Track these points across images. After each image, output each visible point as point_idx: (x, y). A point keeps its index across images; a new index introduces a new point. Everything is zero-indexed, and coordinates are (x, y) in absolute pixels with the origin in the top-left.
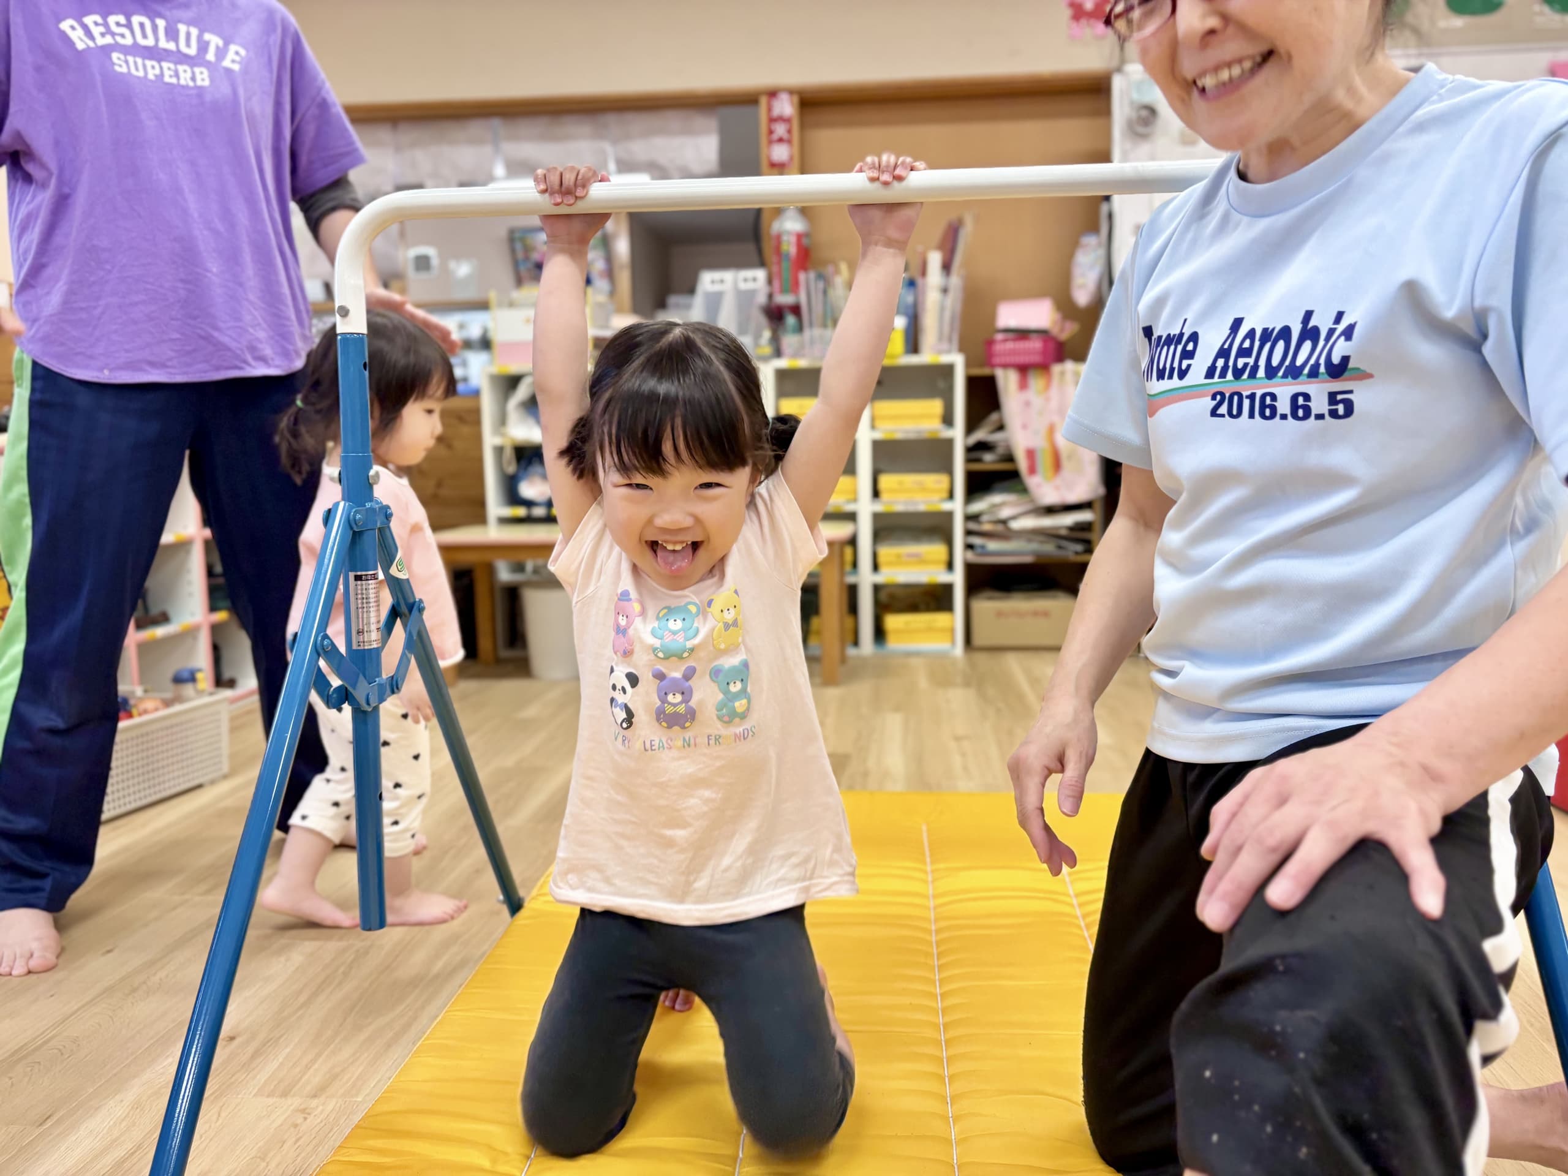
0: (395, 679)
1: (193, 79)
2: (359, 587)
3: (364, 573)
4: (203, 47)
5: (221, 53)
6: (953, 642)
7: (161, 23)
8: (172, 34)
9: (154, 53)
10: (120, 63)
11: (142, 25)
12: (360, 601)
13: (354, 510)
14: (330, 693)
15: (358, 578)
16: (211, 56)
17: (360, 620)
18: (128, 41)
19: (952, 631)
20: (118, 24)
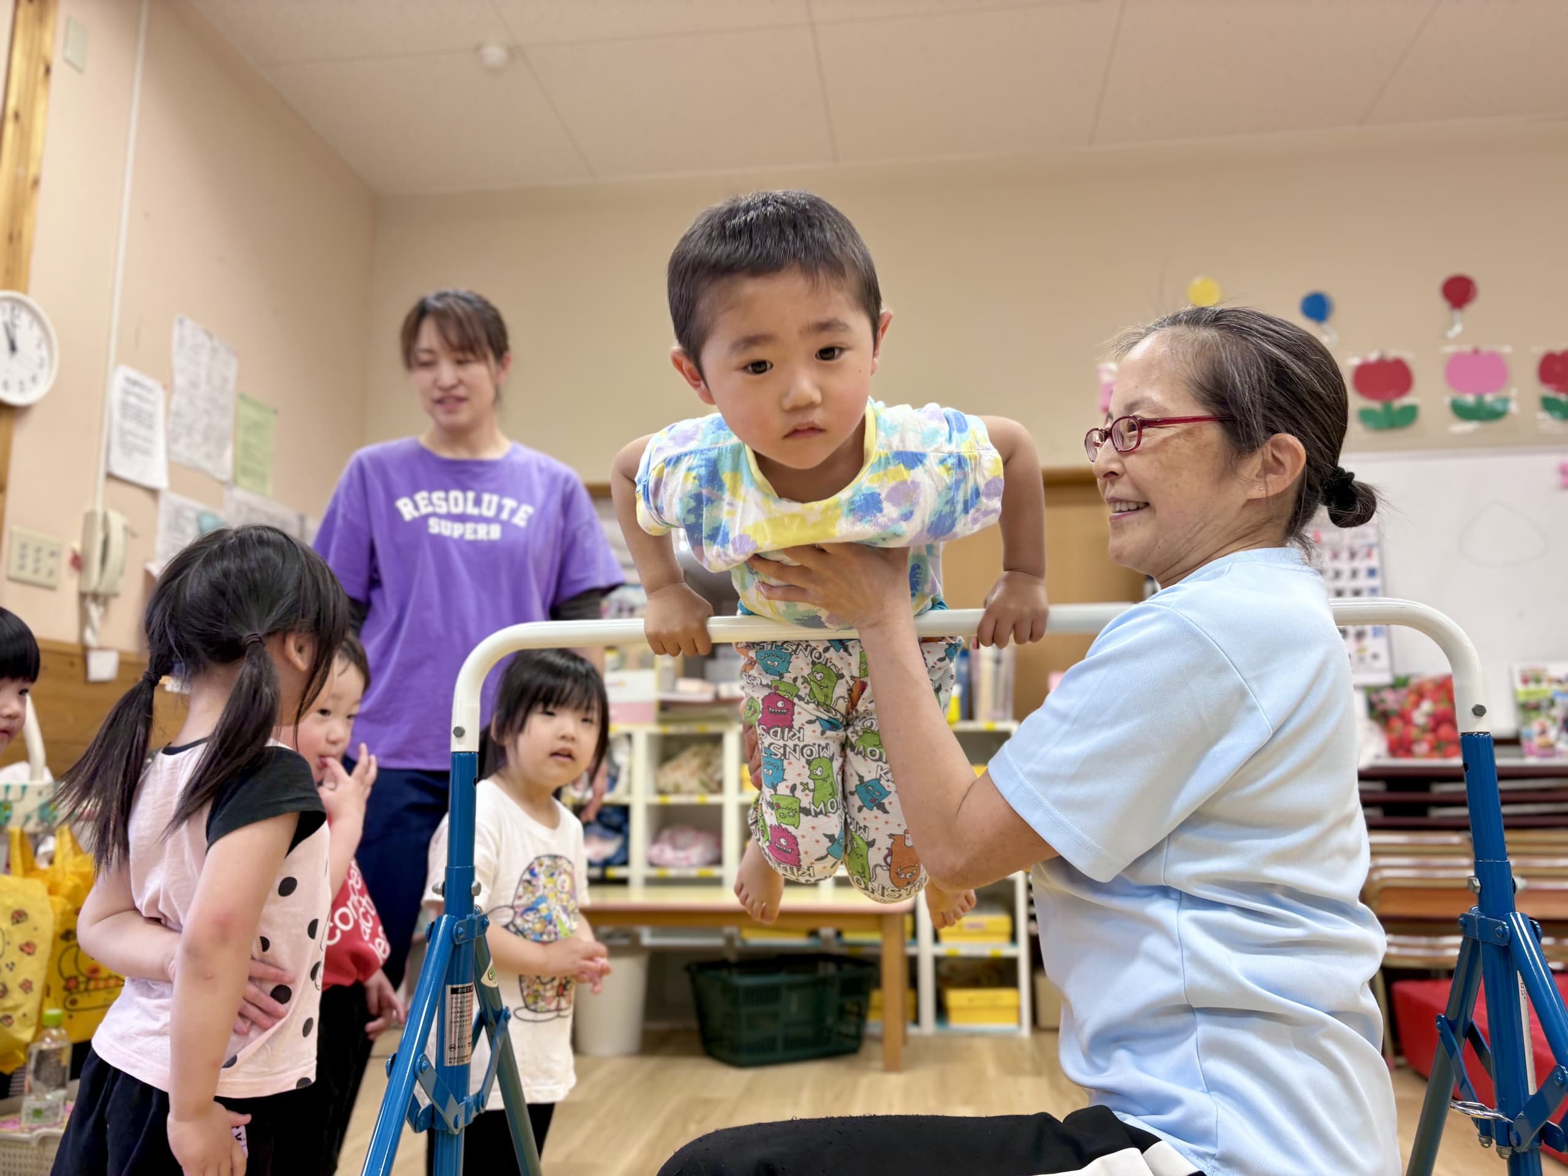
0: (481, 1095)
1: (488, 533)
2: (454, 1001)
3: (460, 986)
4: (500, 508)
5: (513, 512)
6: (1019, 1022)
7: (471, 495)
8: (478, 502)
9: (462, 518)
10: (435, 527)
11: (456, 499)
12: (454, 1015)
13: (457, 923)
14: (419, 1115)
15: (454, 991)
16: (505, 516)
17: (453, 1035)
18: (443, 510)
19: (1018, 1009)
20: (439, 499)
